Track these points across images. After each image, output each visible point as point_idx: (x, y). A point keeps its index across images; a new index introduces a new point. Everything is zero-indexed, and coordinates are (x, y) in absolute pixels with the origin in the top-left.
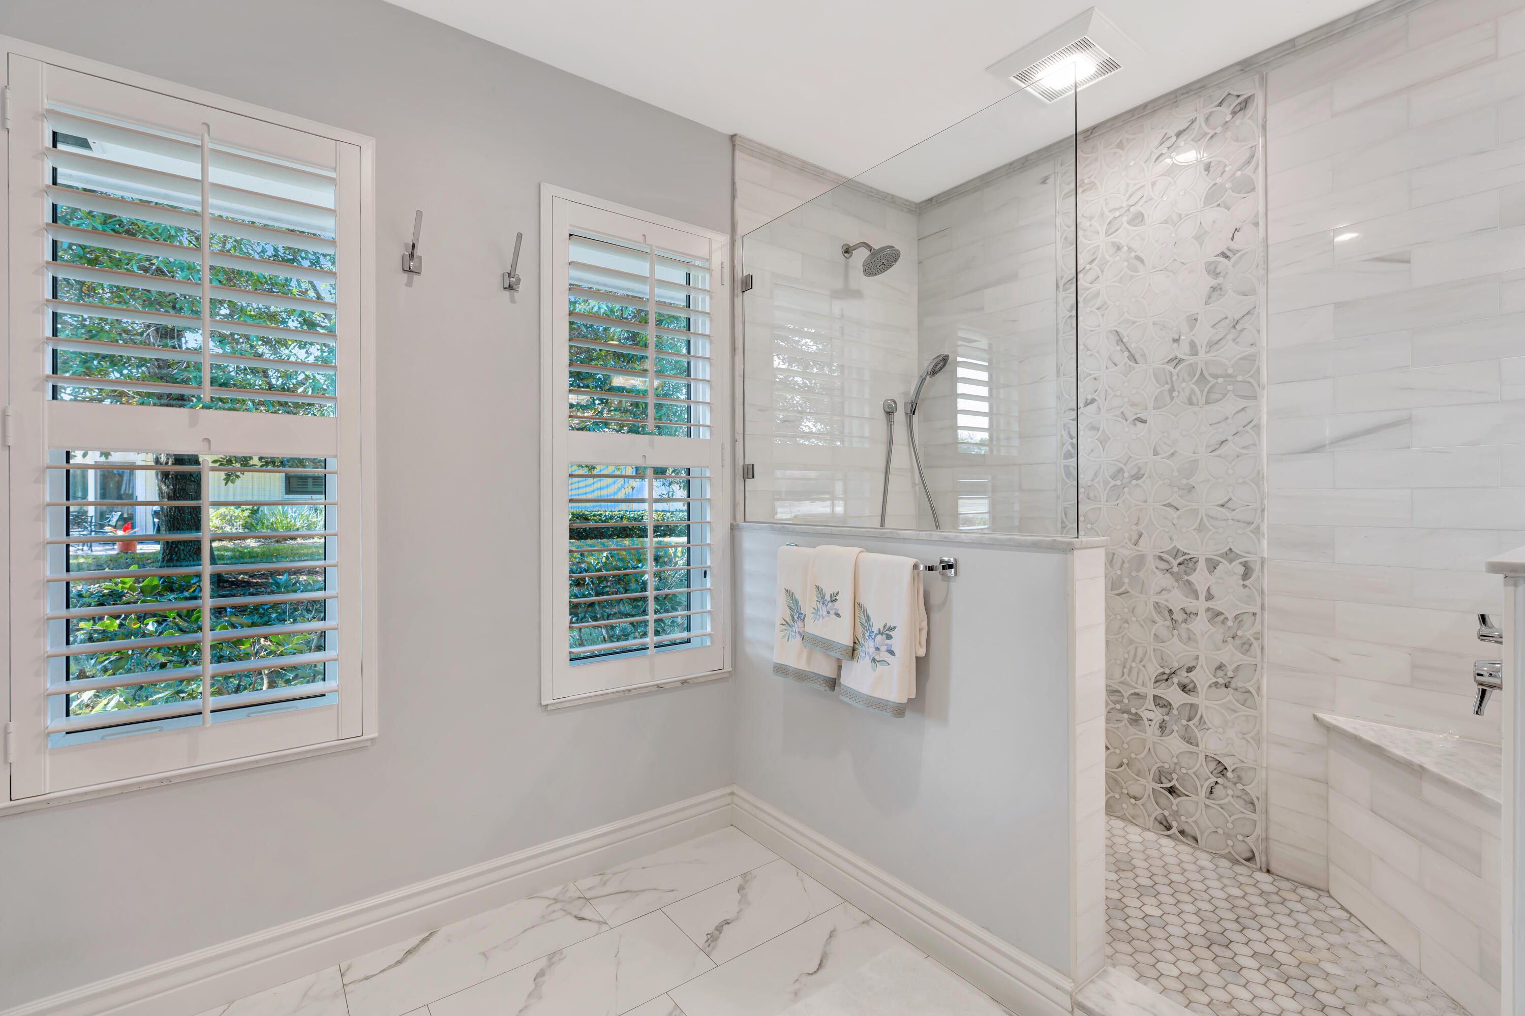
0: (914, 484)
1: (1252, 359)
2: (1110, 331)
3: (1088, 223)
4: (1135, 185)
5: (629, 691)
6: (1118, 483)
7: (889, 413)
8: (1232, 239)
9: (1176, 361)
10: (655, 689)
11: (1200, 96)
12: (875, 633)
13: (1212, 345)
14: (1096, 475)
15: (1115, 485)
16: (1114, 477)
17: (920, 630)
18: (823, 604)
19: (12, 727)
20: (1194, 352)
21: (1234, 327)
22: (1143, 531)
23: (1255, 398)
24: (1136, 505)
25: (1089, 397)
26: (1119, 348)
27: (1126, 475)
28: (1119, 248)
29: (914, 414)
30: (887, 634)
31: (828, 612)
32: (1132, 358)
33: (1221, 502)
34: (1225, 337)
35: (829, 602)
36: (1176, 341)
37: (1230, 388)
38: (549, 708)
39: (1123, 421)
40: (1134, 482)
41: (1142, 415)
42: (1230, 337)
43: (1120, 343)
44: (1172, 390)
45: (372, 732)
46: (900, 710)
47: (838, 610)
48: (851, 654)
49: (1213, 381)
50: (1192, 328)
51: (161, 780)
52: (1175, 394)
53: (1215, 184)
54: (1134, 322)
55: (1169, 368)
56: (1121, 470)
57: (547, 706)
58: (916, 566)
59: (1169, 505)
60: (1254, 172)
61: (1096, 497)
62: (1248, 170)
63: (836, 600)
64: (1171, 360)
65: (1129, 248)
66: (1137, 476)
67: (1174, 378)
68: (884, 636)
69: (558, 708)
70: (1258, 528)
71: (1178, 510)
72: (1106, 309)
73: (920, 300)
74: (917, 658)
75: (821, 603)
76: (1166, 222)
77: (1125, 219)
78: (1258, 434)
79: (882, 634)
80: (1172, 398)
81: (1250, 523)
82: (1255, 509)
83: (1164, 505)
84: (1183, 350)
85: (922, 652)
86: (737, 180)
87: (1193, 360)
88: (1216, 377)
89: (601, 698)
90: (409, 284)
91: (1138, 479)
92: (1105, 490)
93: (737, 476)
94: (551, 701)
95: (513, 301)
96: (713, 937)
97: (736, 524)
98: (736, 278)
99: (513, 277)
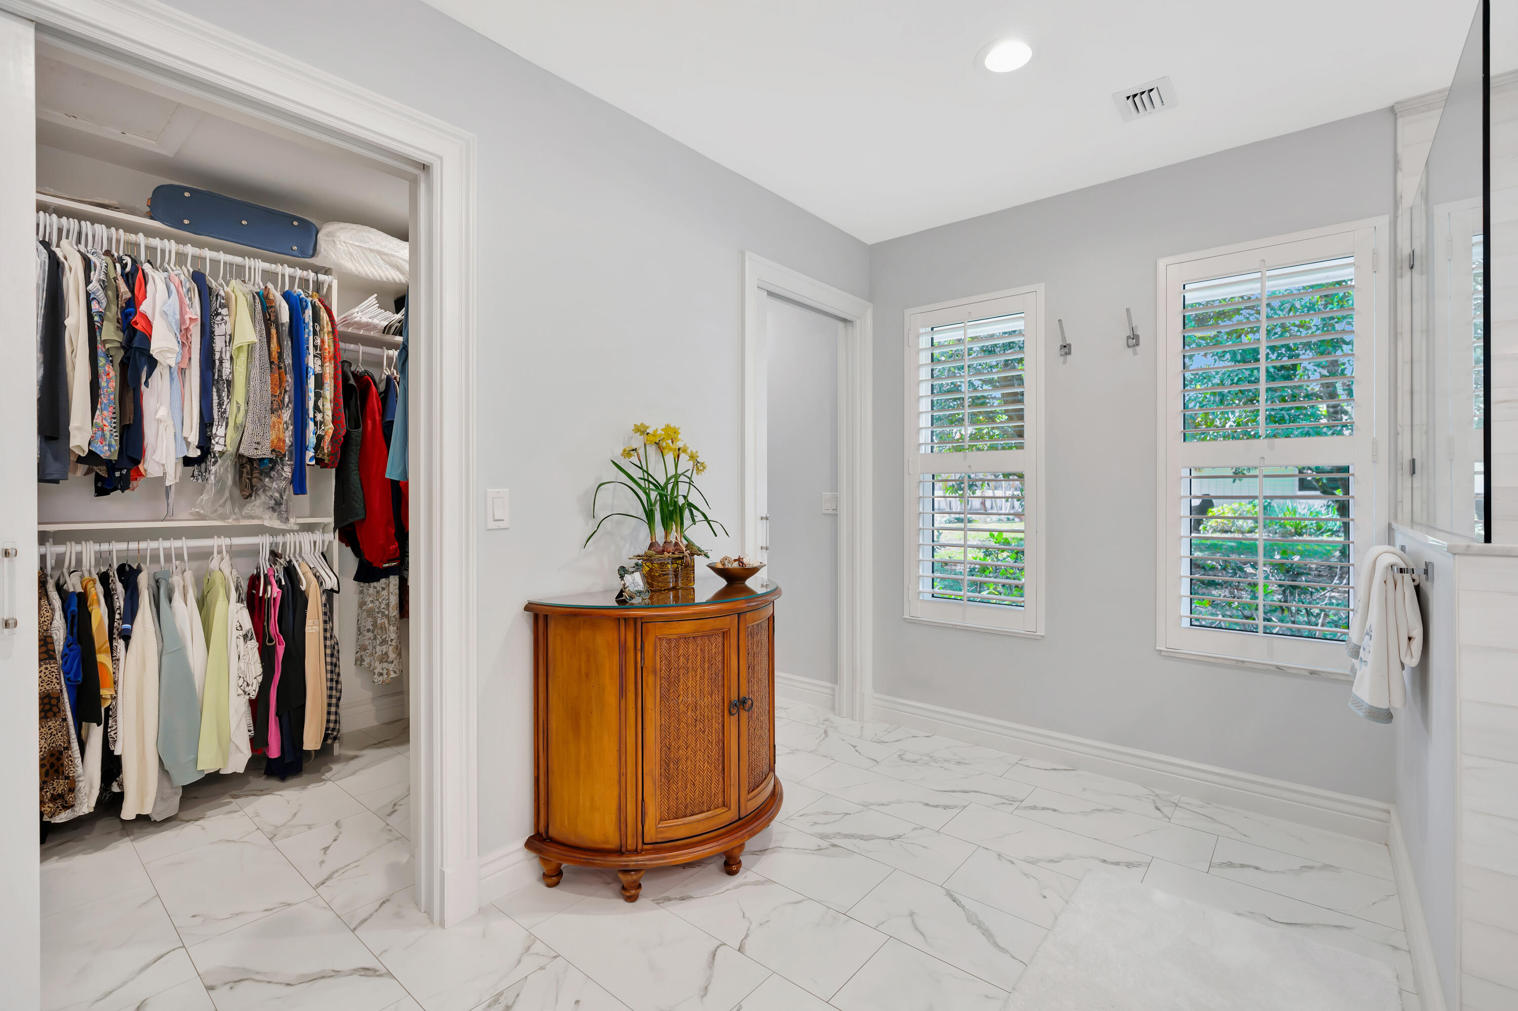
5: (1243, 662)
10: (1274, 668)
19: (910, 587)
38: (1162, 653)
45: (1041, 632)
51: (953, 625)
57: (1161, 651)
69: (1170, 656)
86: (1400, 150)
90: (1064, 362)
93: (1400, 472)
94: (1165, 649)
95: (1135, 354)
96: (1230, 865)
97: (1394, 525)
98: (1399, 258)
99: (1134, 340)
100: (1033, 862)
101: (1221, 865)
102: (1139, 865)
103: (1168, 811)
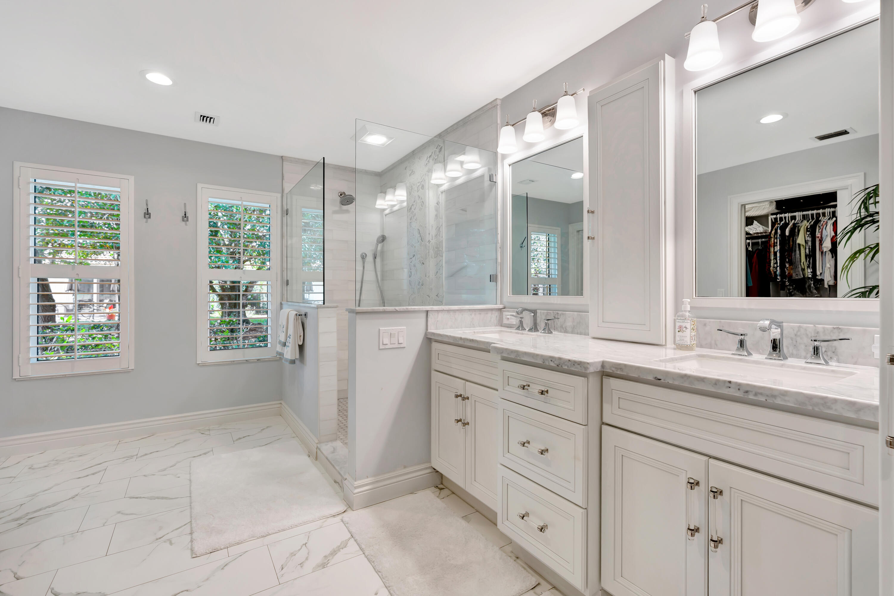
2: (418, 229)
4: (422, 174)
5: (234, 361)
7: (364, 258)
10: (245, 361)
11: (433, 144)
12: (288, 337)
13: (435, 236)
17: (300, 336)
19: (20, 356)
20: (432, 239)
21: (439, 230)
23: (442, 257)
25: (413, 254)
26: (419, 235)
29: (376, 258)
30: (290, 337)
31: (282, 331)
32: (421, 240)
33: (436, 295)
34: (438, 233)
36: (429, 235)
37: (438, 253)
38: (200, 365)
39: (419, 264)
41: (423, 262)
44: (429, 253)
45: (132, 367)
48: (285, 345)
50: (432, 230)
51: (63, 375)
54: (421, 227)
56: (419, 283)
57: (199, 364)
58: (296, 314)
59: (428, 296)
61: (415, 293)
63: (284, 327)
64: (428, 242)
65: (421, 199)
67: (428, 249)
69: (204, 365)
72: (417, 220)
74: (299, 345)
77: (420, 186)
78: (443, 270)
80: (428, 256)
84: (430, 238)
85: (301, 343)
86: (284, 173)
87: (431, 242)
88: (435, 249)
89: (221, 363)
90: (147, 222)
91: (422, 286)
93: (284, 284)
94: (201, 362)
95: (186, 225)
96: (240, 438)
97: (283, 302)
98: (284, 210)
99: (185, 217)
100: (165, 470)
101: (237, 440)
102: (209, 452)
103: (207, 433)
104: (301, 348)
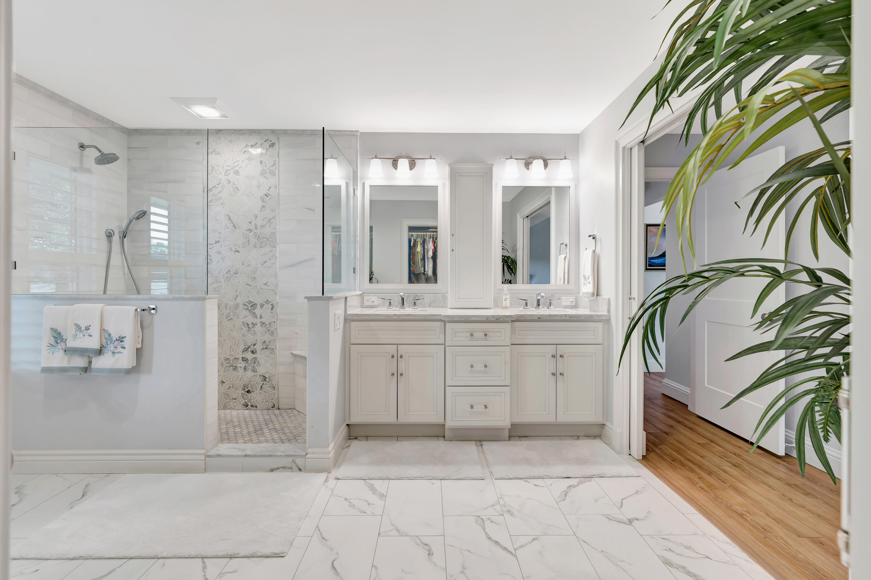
0: (124, 274)
1: (274, 234)
2: (226, 214)
3: (217, 168)
4: (236, 159)
6: (229, 275)
7: (109, 236)
8: (269, 190)
9: (250, 230)
11: (259, 135)
12: (114, 340)
13: (263, 226)
14: (220, 272)
15: (228, 276)
16: (227, 273)
17: (139, 337)
18: (80, 332)
20: (256, 228)
21: (269, 221)
22: (238, 294)
23: (275, 247)
24: (235, 284)
25: (217, 240)
26: (229, 222)
27: (232, 272)
28: (229, 182)
29: (125, 237)
30: (121, 340)
31: (84, 335)
32: (234, 226)
33: (265, 283)
34: (266, 224)
35: (84, 330)
36: (250, 223)
37: (268, 243)
39: (231, 251)
40: (235, 275)
41: (238, 249)
42: (268, 225)
43: (230, 220)
44: (249, 241)
46: (128, 372)
47: (90, 333)
48: (99, 353)
49: (262, 240)
50: (256, 219)
52: (250, 243)
53: (263, 169)
54: (235, 213)
55: (248, 232)
56: (230, 271)
58: (136, 310)
59: (248, 284)
60: (275, 169)
61: (220, 281)
62: (274, 168)
63: (89, 329)
64: (249, 230)
65: (234, 183)
66: (236, 273)
67: (250, 237)
68: (119, 341)
70: (276, 292)
71: (250, 286)
72: (224, 205)
73: (129, 179)
74: (137, 349)
75: (79, 332)
76: (247, 177)
77: (232, 171)
78: (276, 260)
79: (118, 340)
80: (249, 244)
81: (273, 290)
82: (275, 286)
83: (246, 284)
84: (252, 227)
85: (139, 346)
87: (256, 231)
88: (263, 238)
91: (236, 274)
92: (223, 278)
104: (139, 352)
